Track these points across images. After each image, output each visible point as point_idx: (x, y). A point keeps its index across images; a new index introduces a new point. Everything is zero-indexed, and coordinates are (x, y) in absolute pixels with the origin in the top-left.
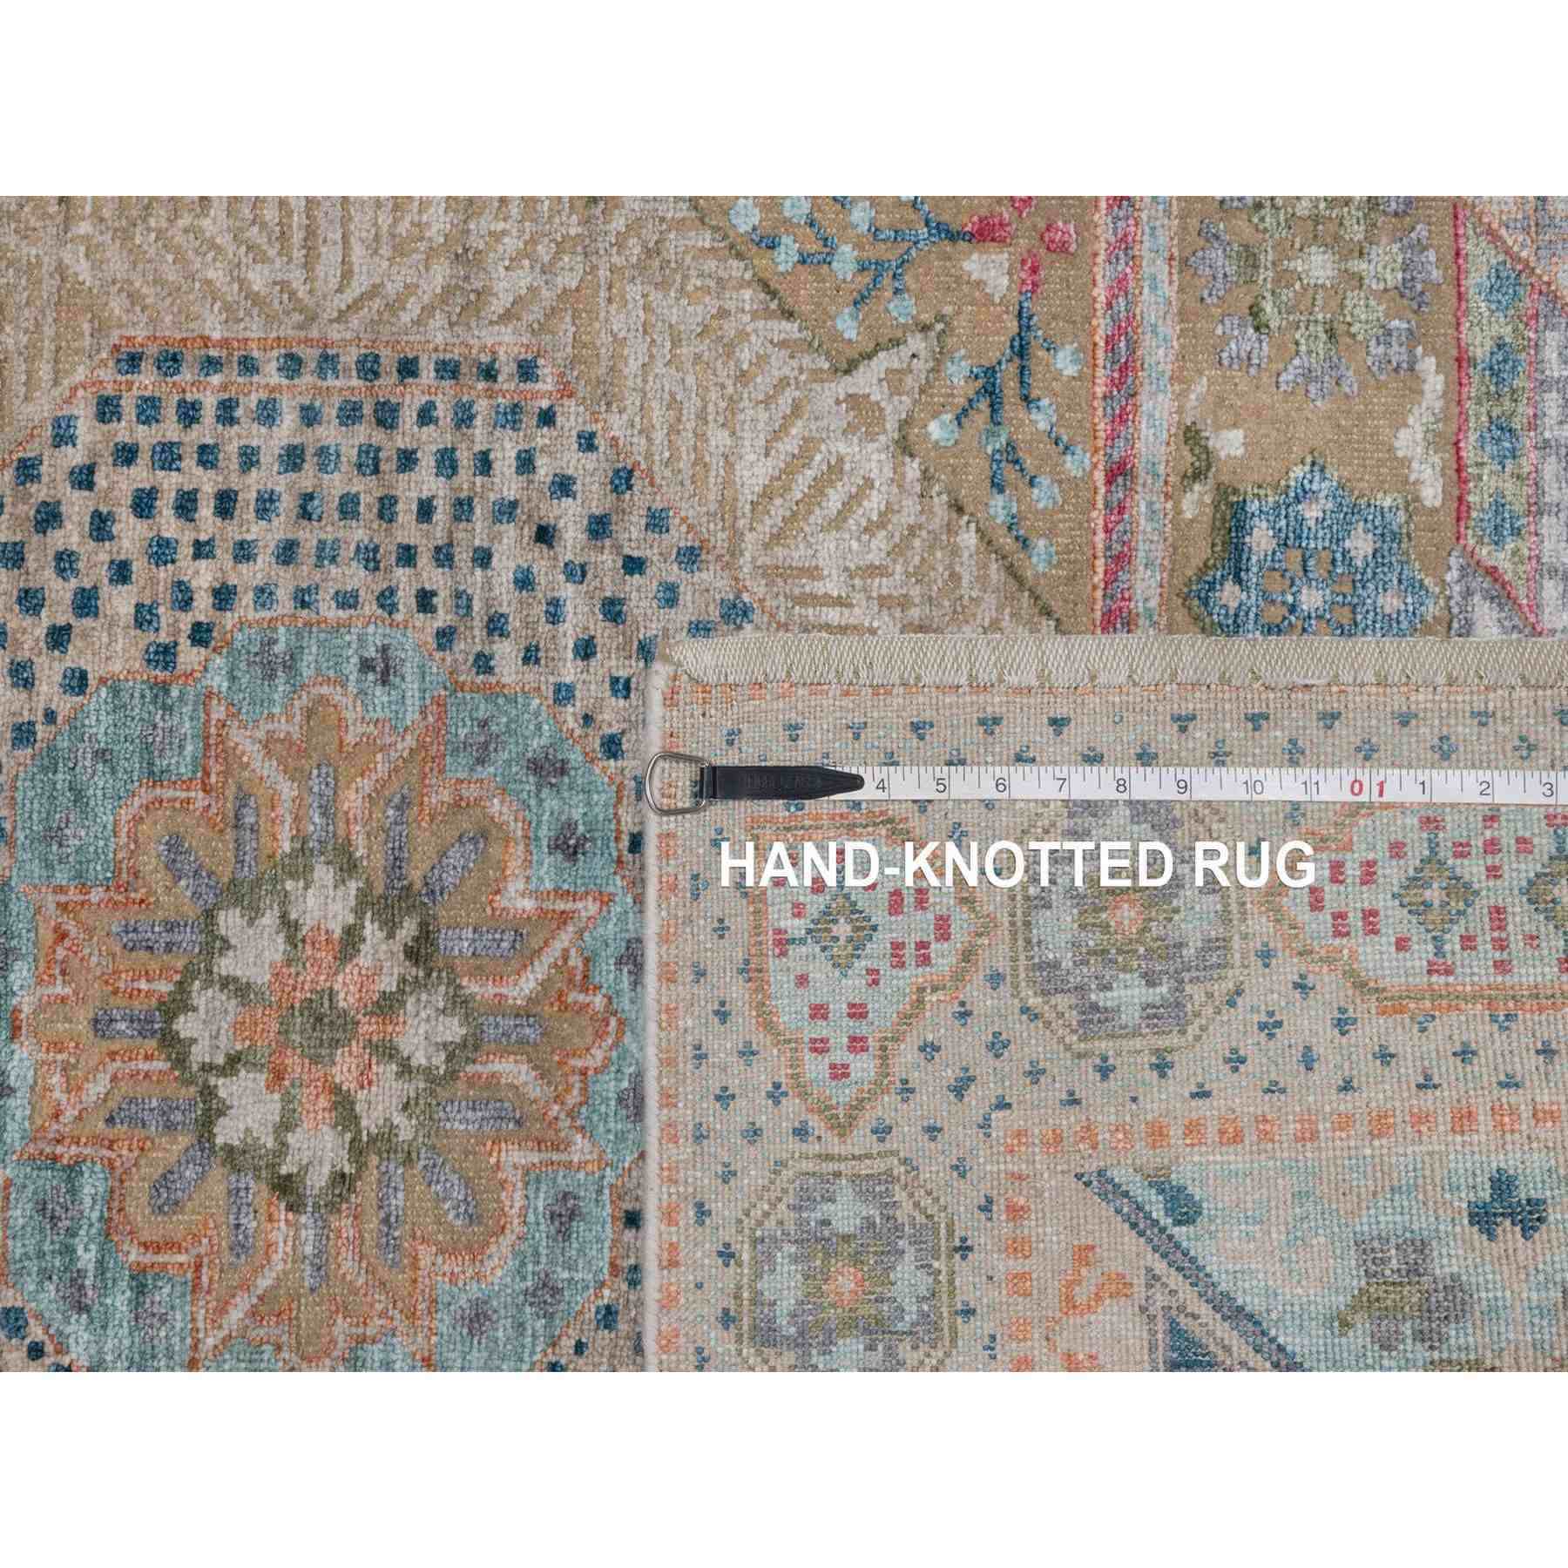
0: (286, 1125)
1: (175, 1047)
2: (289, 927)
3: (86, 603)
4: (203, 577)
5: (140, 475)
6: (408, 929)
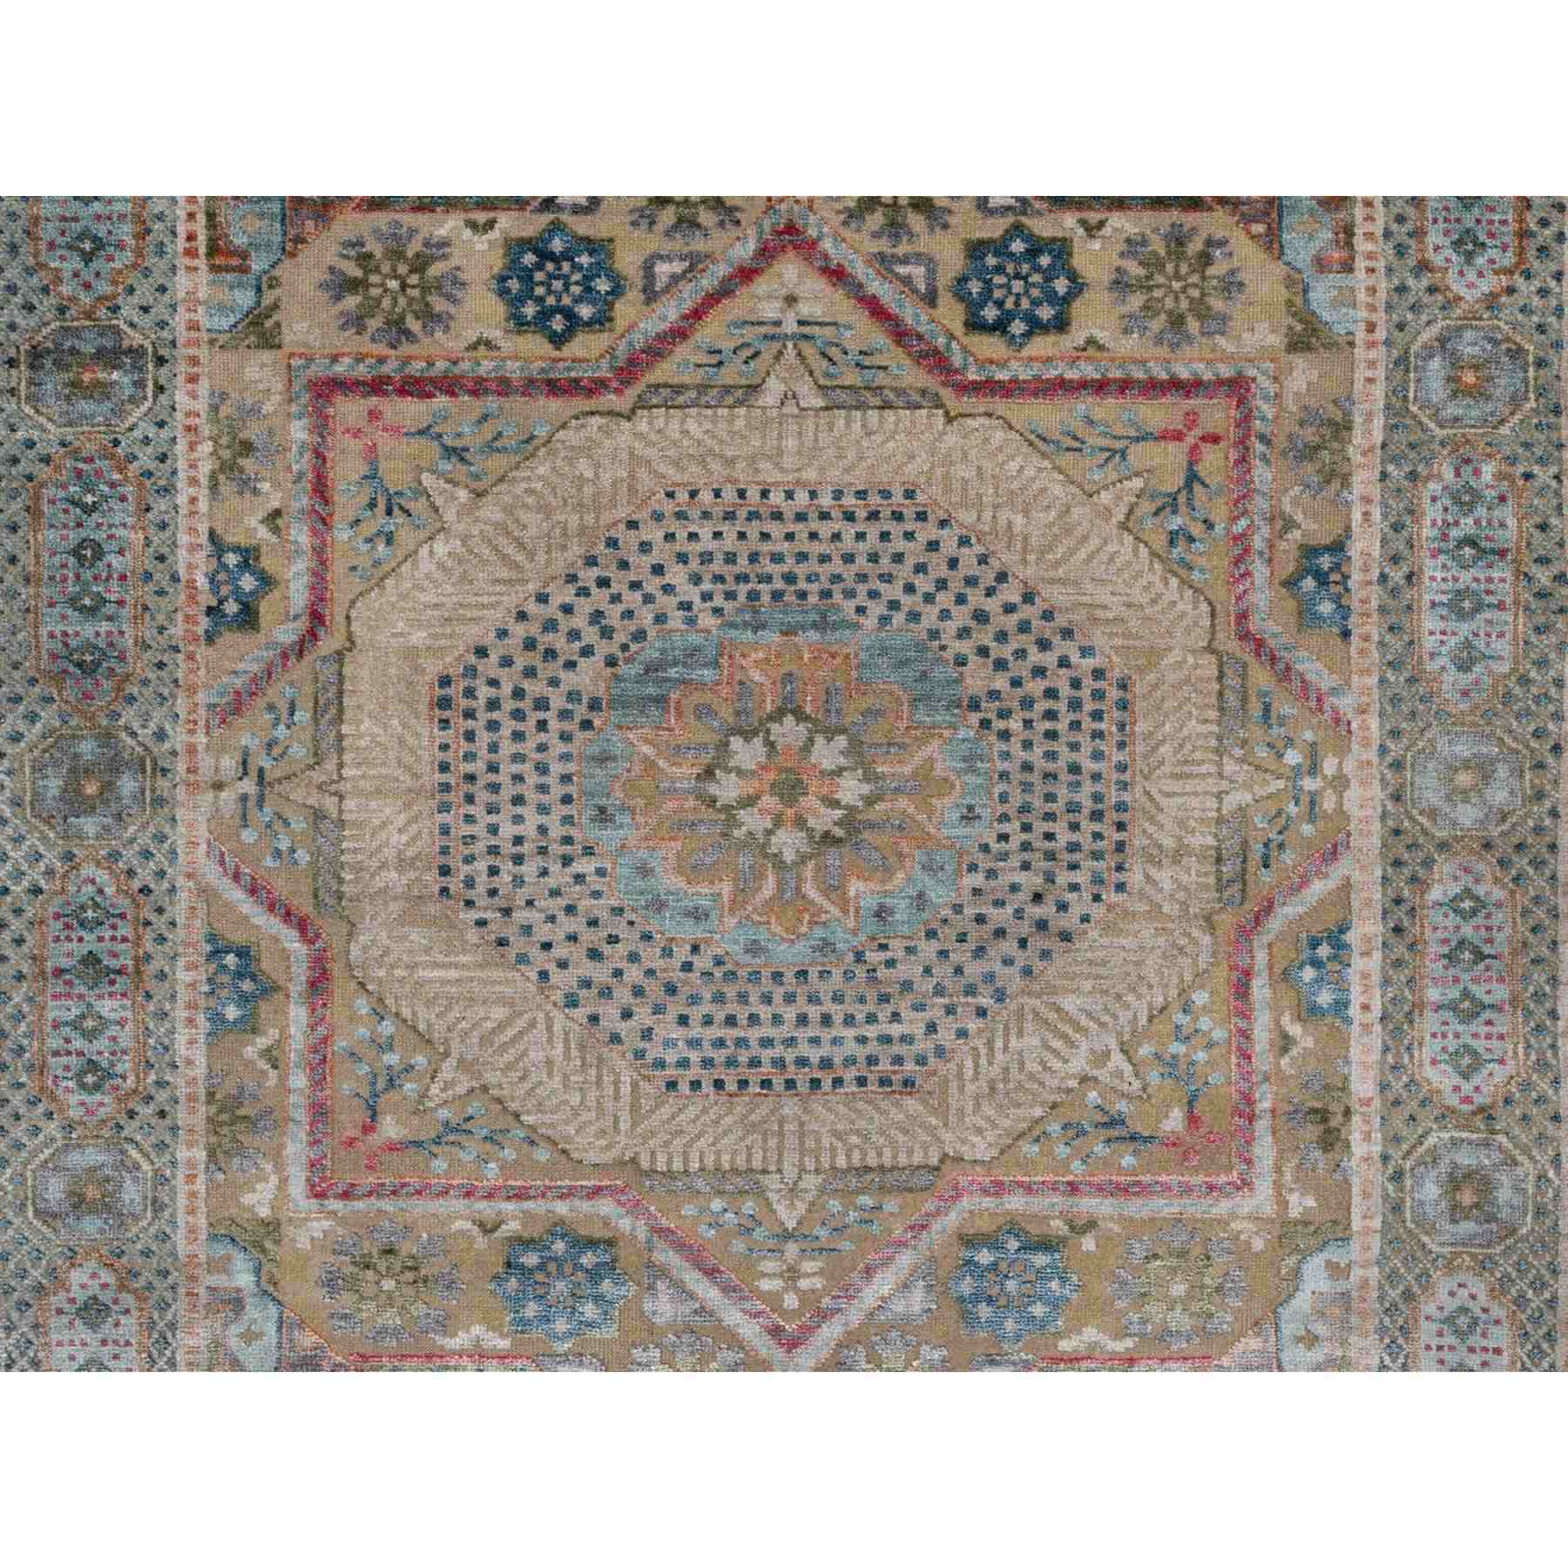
0: (740, 772)
1: (778, 715)
2: (840, 771)
3: (1000, 665)
4: (1015, 725)
5: (1065, 691)
6: (839, 832)
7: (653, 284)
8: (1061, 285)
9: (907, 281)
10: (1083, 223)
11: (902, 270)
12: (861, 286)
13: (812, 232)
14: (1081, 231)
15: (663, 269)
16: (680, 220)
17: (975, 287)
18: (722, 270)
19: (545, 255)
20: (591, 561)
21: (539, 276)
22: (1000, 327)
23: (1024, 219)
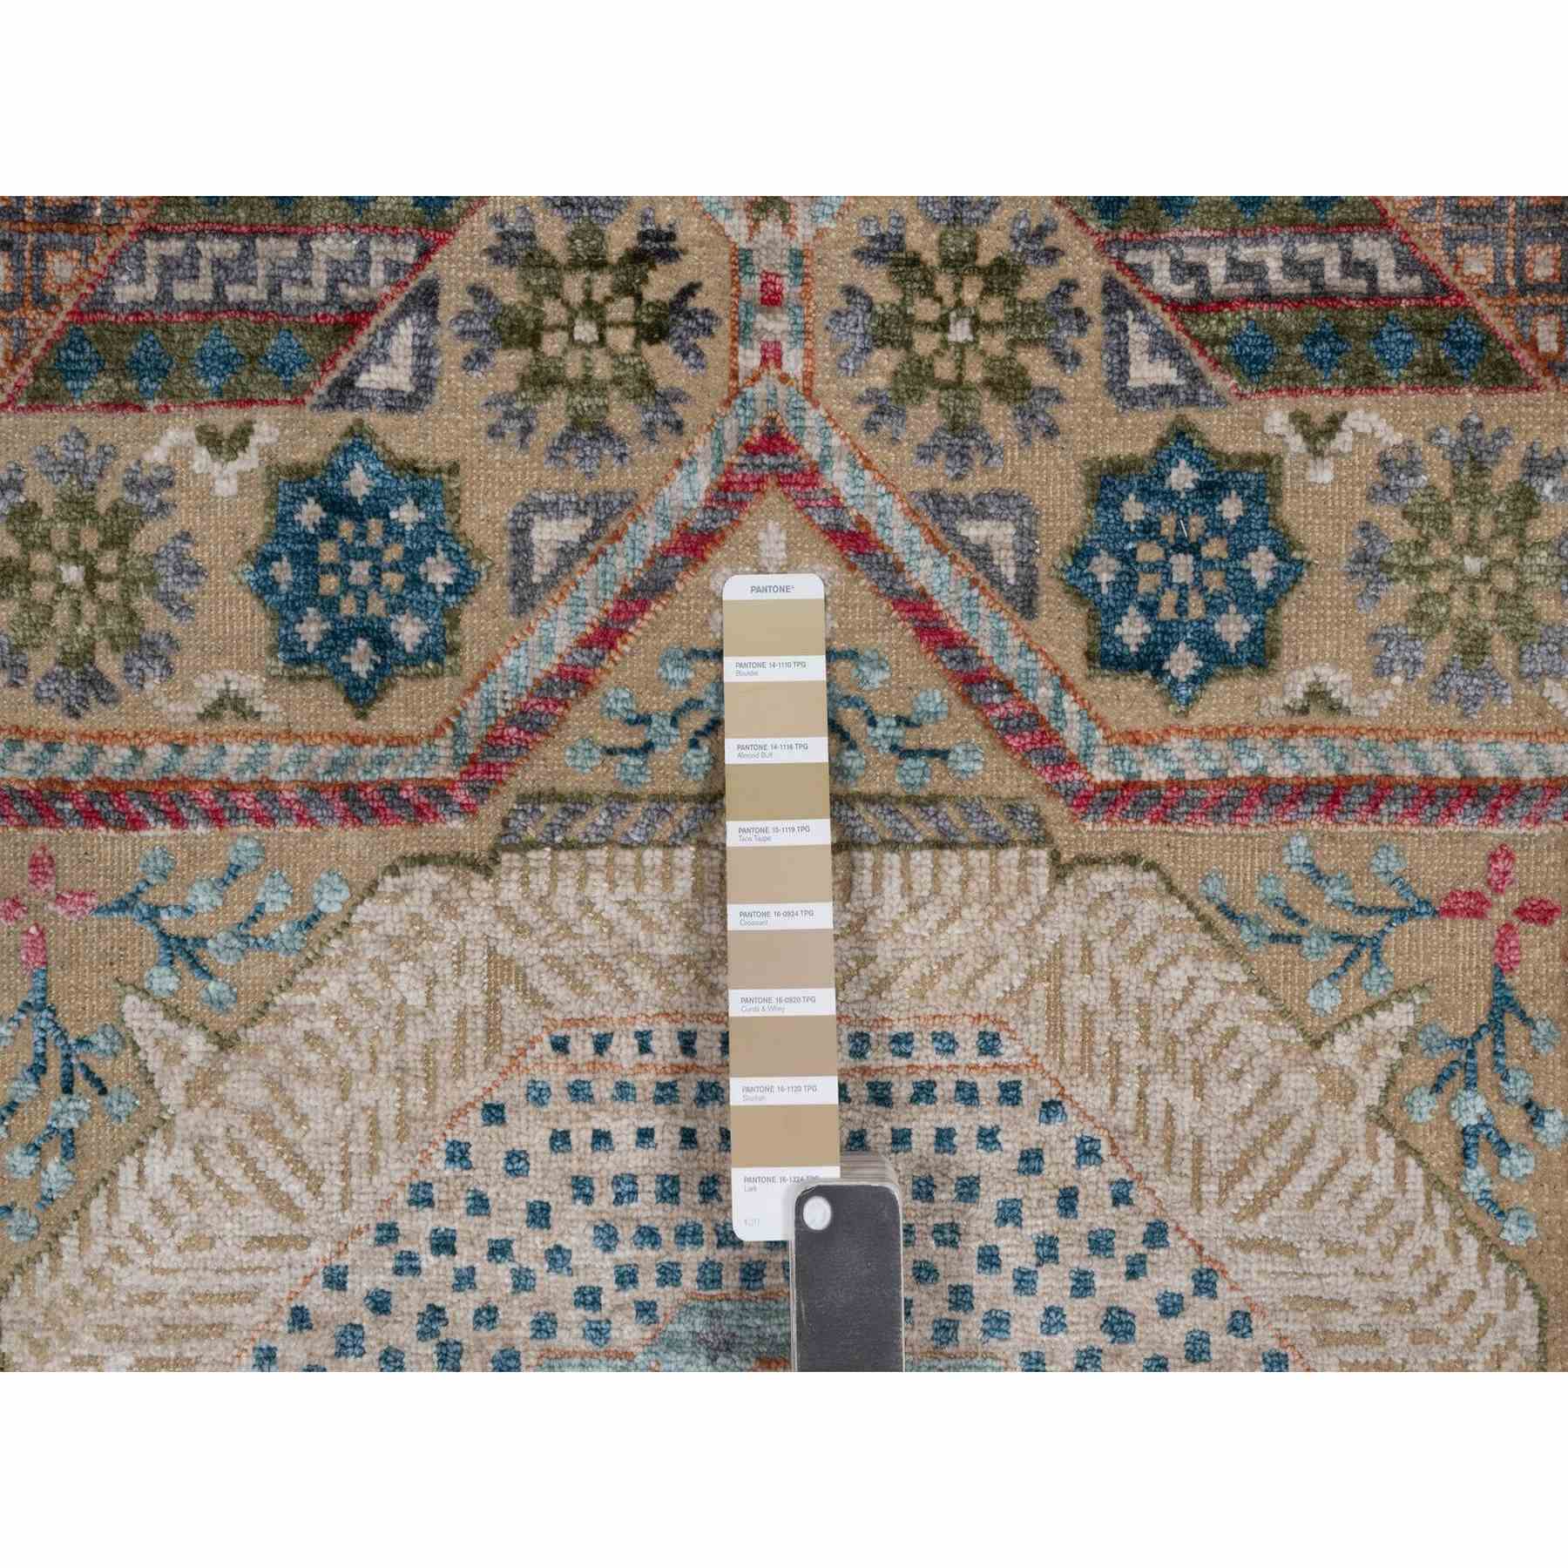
7: (528, 568)
8: (1261, 566)
9: (982, 556)
10: (1300, 420)
11: (975, 531)
12: (898, 568)
13: (812, 448)
14: (1297, 443)
15: (548, 534)
16: (576, 424)
17: (1105, 570)
18: (650, 534)
19: (338, 506)
20: (422, 1197)
21: (328, 552)
22: (1150, 661)
23: (1192, 414)
